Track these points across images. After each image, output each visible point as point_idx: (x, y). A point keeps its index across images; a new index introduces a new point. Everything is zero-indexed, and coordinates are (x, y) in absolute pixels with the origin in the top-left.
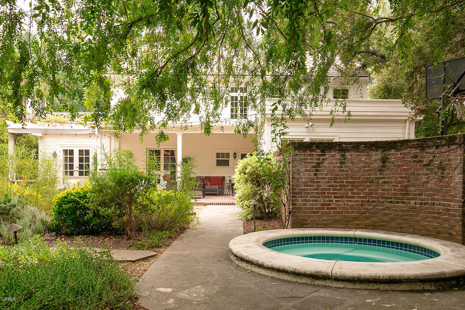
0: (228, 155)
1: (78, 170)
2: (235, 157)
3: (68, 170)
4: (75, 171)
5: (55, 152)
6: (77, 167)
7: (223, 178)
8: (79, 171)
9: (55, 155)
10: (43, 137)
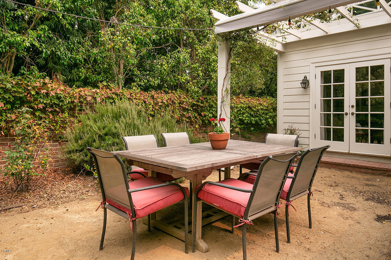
1: (355, 112)
3: (332, 112)
4: (347, 114)
5: (305, 77)
6: (353, 106)
8: (357, 115)
9: (305, 83)
10: (284, 53)
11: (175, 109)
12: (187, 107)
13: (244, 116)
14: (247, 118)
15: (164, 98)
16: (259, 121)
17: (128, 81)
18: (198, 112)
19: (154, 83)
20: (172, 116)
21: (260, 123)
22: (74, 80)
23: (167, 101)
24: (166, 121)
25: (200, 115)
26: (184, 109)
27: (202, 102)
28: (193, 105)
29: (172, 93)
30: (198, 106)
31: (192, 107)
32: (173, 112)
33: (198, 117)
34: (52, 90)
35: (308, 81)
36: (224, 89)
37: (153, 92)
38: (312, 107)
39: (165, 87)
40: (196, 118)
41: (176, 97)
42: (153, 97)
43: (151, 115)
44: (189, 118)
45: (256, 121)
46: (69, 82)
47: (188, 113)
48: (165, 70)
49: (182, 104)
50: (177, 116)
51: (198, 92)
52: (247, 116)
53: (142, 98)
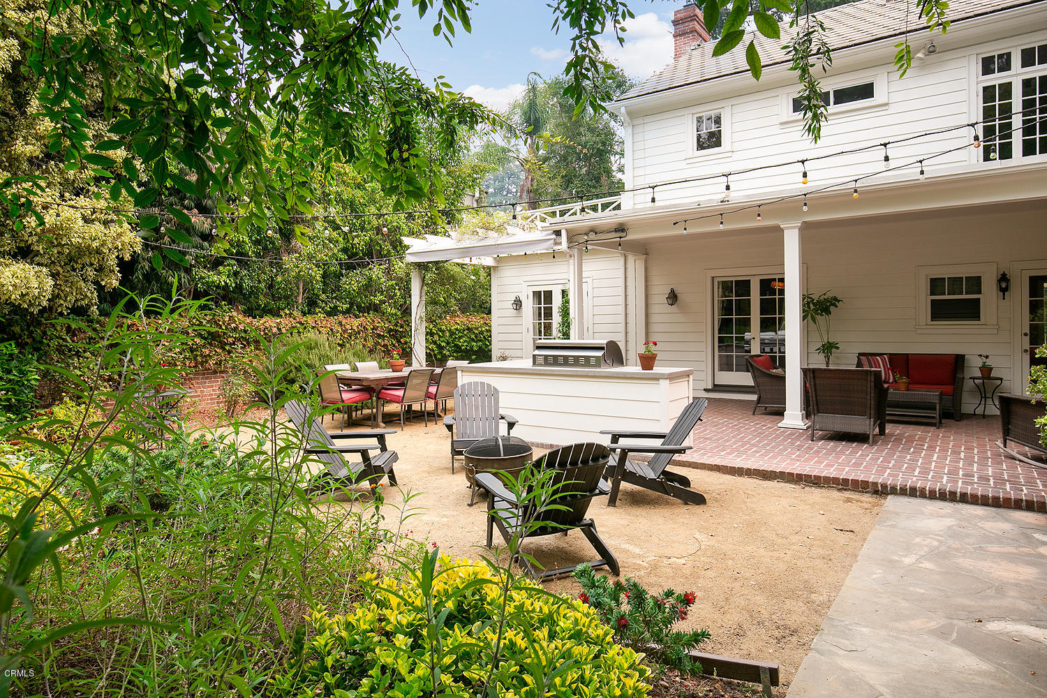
0: (975, 283)
2: (1004, 290)
5: (518, 296)
7: (959, 361)
9: (518, 304)
10: (498, 267)
11: (367, 336)
12: (382, 333)
13: (461, 340)
14: (465, 344)
15: (354, 323)
16: (483, 347)
17: (312, 303)
18: (397, 338)
19: (342, 308)
20: (364, 346)
21: (486, 349)
22: (252, 308)
23: (357, 327)
24: (357, 352)
25: (399, 341)
26: (379, 336)
27: (402, 327)
28: (391, 330)
29: (363, 316)
30: (396, 331)
31: (389, 332)
32: (365, 340)
33: (397, 345)
34: (240, 323)
35: (521, 302)
36: (418, 317)
37: (341, 317)
38: (525, 330)
39: (354, 310)
40: (394, 346)
41: (369, 321)
42: (340, 323)
43: (339, 344)
44: (385, 346)
45: (480, 347)
46: (250, 312)
47: (384, 340)
48: (354, 290)
49: (376, 330)
50: (370, 343)
51: (395, 314)
52: (465, 341)
53: (329, 326)
